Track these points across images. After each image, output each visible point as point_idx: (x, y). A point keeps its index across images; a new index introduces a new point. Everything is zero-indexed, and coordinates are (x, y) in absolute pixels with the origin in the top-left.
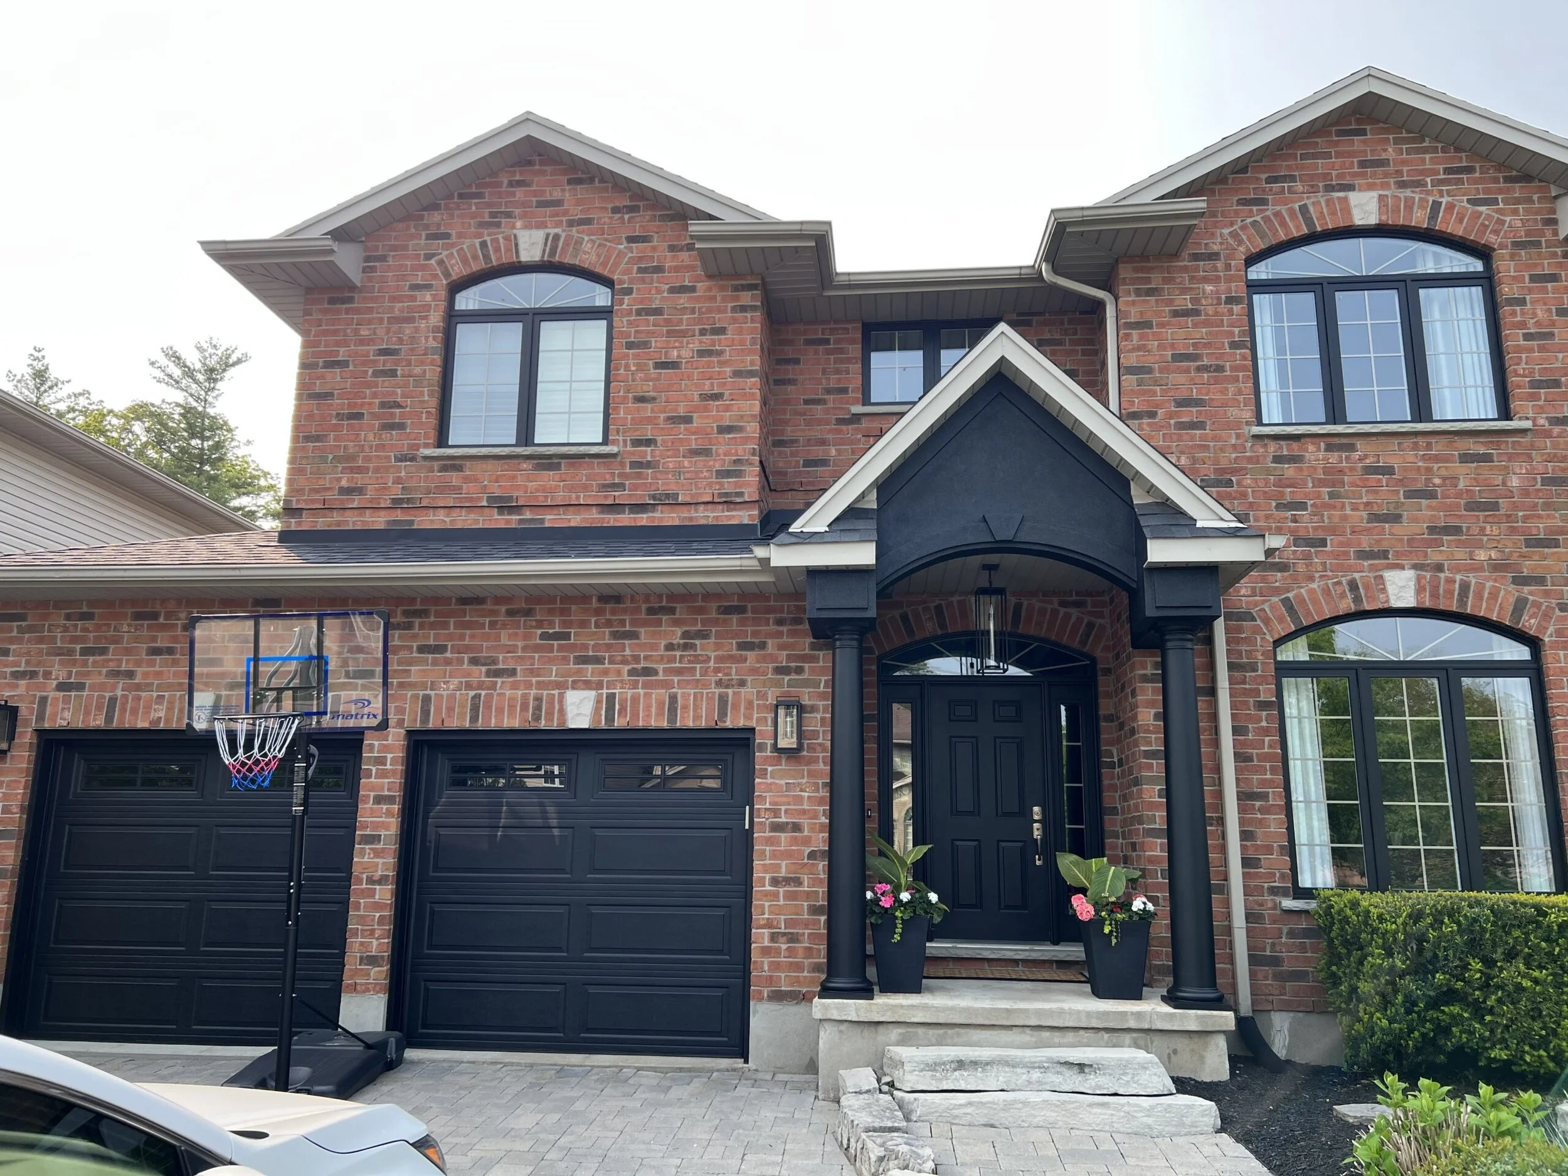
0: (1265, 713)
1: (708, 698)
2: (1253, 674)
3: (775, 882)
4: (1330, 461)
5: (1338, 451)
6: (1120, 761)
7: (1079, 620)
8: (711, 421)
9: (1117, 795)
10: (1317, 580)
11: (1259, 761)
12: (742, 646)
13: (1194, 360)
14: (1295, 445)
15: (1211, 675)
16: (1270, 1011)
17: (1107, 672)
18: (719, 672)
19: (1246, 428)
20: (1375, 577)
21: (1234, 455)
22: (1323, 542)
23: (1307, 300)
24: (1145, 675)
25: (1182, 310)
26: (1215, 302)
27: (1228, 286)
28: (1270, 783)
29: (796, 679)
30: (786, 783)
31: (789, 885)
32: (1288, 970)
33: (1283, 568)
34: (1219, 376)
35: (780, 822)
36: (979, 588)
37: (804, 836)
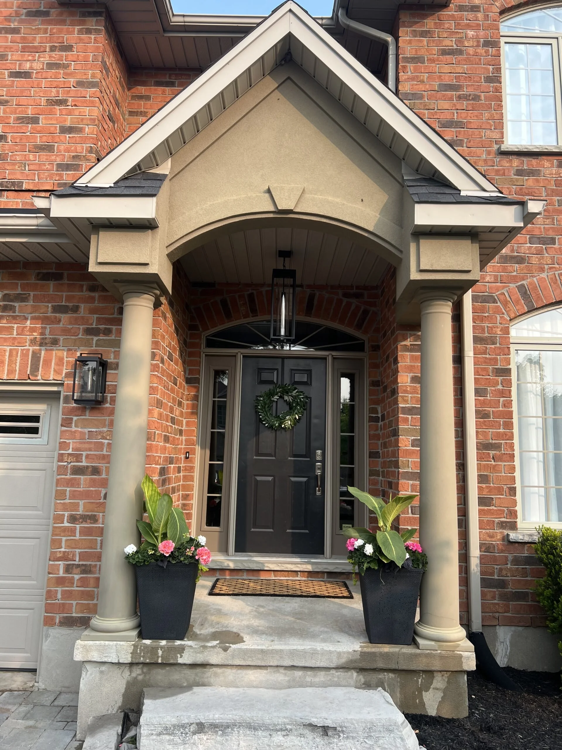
0: (501, 378)
1: (23, 354)
2: (493, 346)
3: (73, 519)
6: (383, 416)
7: (357, 308)
8: (54, 122)
10: (546, 271)
11: (494, 417)
12: (57, 309)
13: (456, 90)
14: (534, 161)
15: (459, 346)
16: (496, 626)
17: (377, 348)
18: (35, 332)
19: (496, 147)
21: (484, 168)
22: (553, 241)
23: (545, 51)
24: (405, 345)
25: (449, 49)
26: (475, 44)
27: (486, 32)
28: (503, 436)
29: (103, 340)
30: (89, 431)
31: (86, 522)
32: (512, 592)
33: (520, 260)
34: (476, 104)
35: (81, 466)
36: (274, 270)
37: (102, 478)
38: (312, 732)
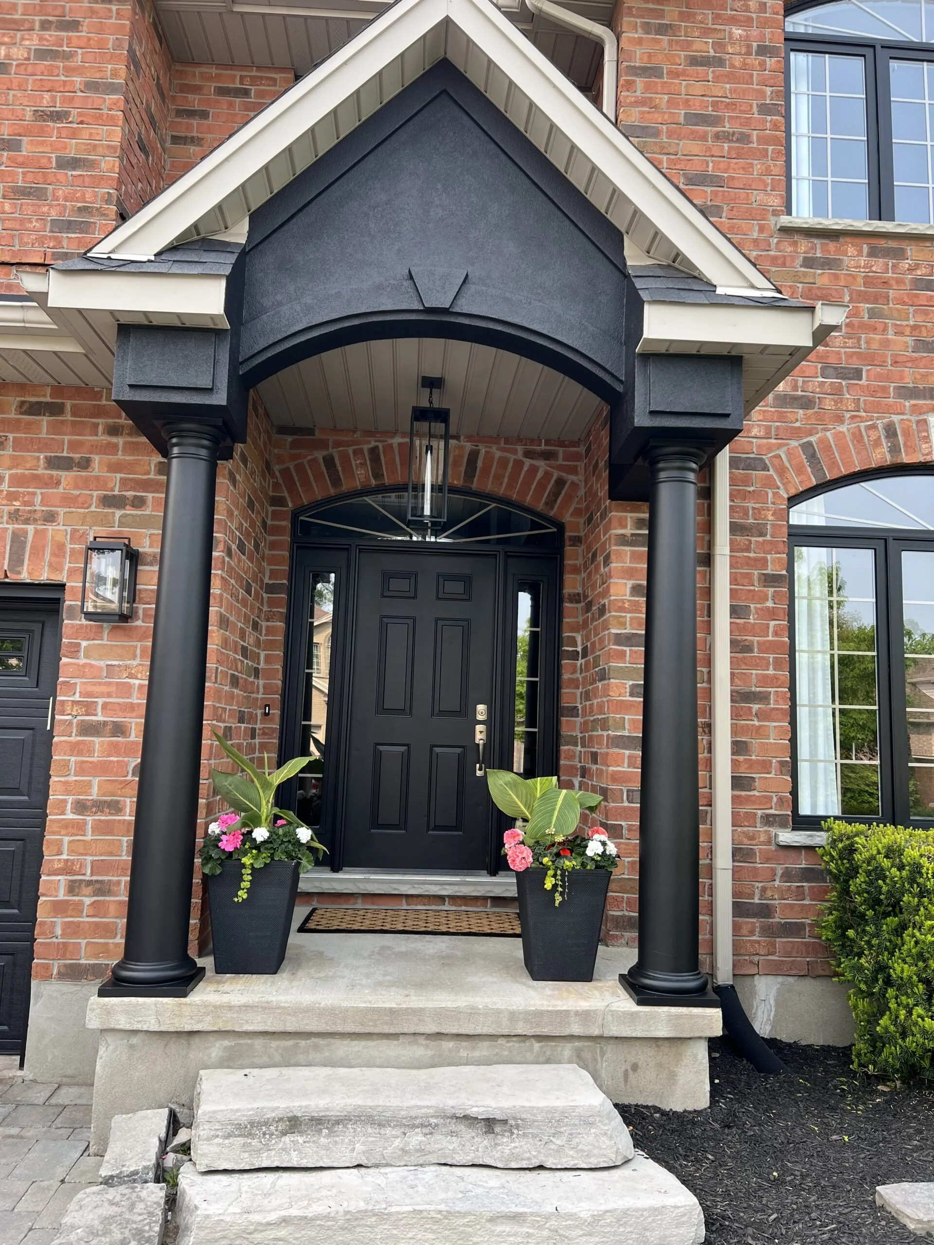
0: (772, 590)
2: (760, 539)
3: (81, 807)
4: (874, 269)
5: (884, 257)
6: (585, 649)
7: (547, 475)
8: (48, 149)
9: (578, 692)
10: (847, 422)
11: (760, 651)
12: (54, 463)
13: (713, 125)
14: (832, 246)
15: (707, 538)
16: (755, 975)
17: (577, 541)
18: (16, 500)
19: (773, 219)
20: (918, 422)
21: (755, 253)
22: (858, 374)
23: (855, 67)
24: (623, 535)
25: (702, 57)
26: (744, 50)
27: (761, 32)
28: (772, 680)
29: (132, 515)
30: (107, 665)
31: (102, 812)
32: (780, 923)
33: (806, 403)
34: (743, 148)
35: (94, 721)
36: (413, 407)
37: (129, 742)
38: (470, 1127)
